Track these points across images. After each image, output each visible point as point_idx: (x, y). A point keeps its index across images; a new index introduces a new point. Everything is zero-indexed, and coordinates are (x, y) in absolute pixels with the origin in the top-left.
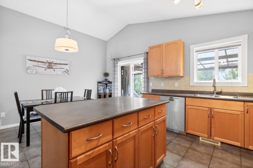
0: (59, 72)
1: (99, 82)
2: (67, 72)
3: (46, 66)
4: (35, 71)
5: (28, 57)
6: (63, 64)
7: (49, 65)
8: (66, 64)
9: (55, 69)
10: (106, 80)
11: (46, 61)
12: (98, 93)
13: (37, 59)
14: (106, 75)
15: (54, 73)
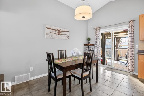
0: (63, 37)
1: (84, 45)
2: (68, 37)
3: (56, 33)
4: (50, 36)
5: (47, 26)
6: (66, 32)
7: (58, 32)
8: (68, 32)
9: (62, 35)
10: (89, 43)
11: (57, 29)
12: (84, 52)
13: (52, 28)
14: (89, 39)
15: (61, 38)
